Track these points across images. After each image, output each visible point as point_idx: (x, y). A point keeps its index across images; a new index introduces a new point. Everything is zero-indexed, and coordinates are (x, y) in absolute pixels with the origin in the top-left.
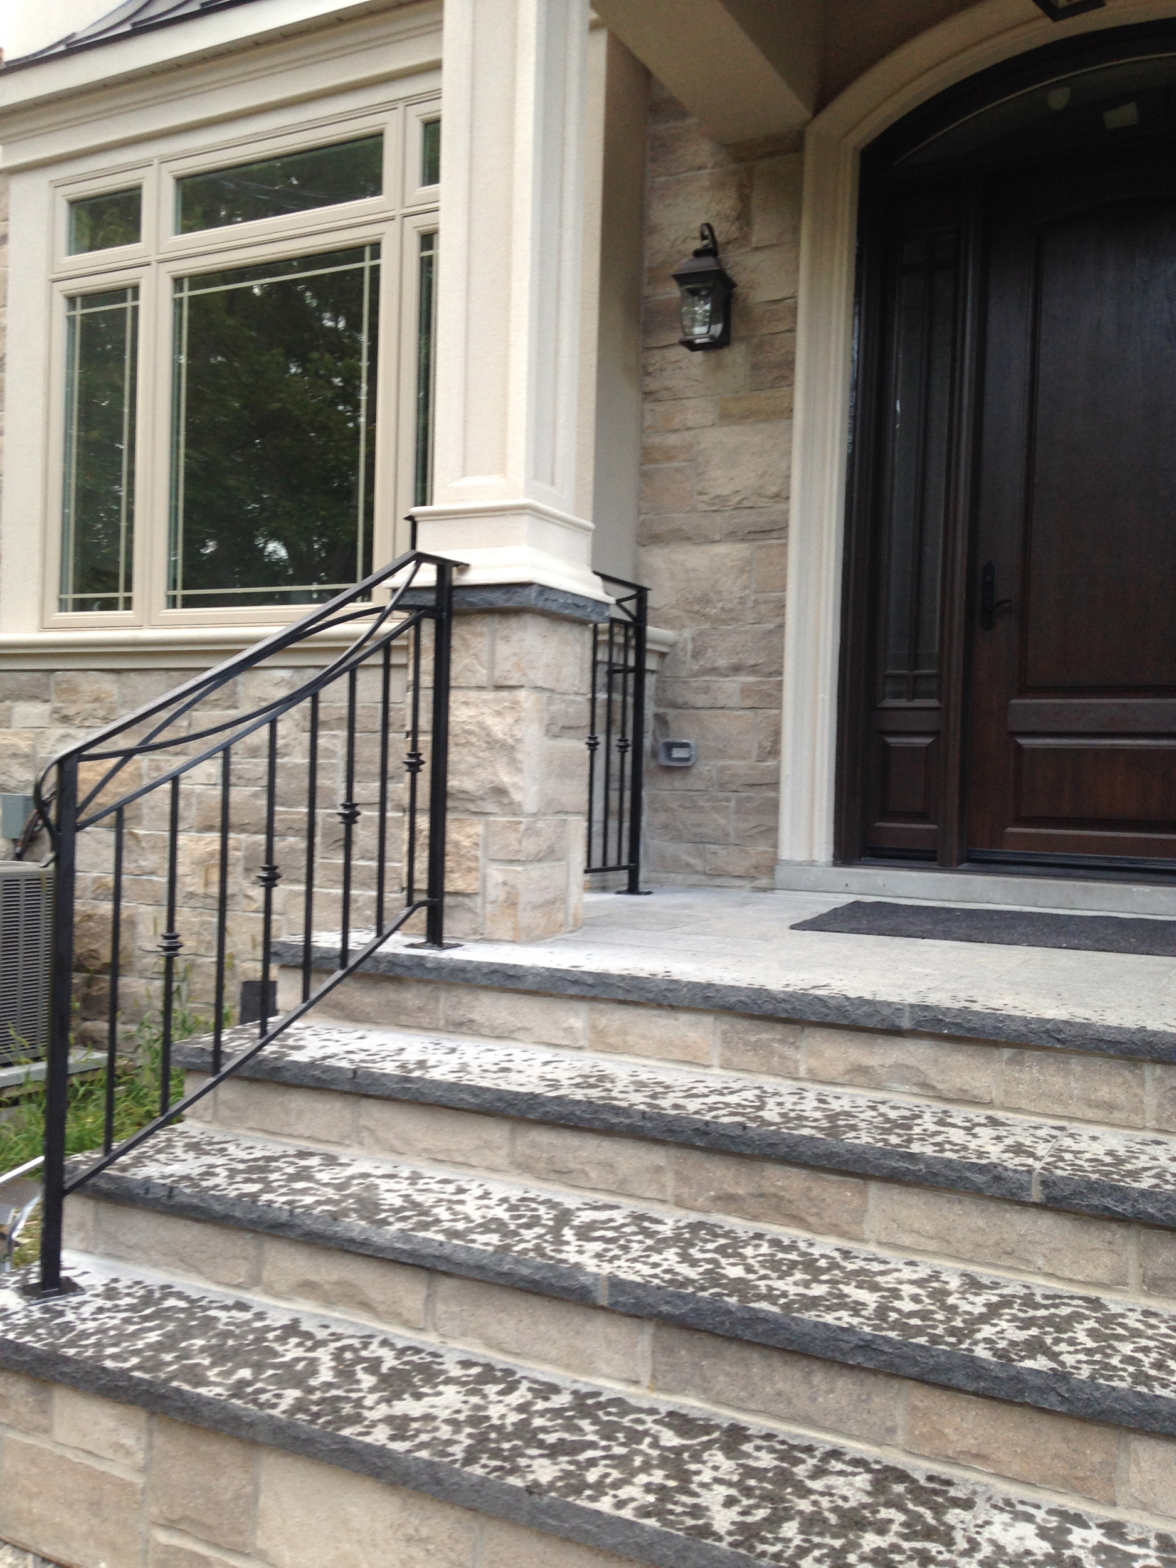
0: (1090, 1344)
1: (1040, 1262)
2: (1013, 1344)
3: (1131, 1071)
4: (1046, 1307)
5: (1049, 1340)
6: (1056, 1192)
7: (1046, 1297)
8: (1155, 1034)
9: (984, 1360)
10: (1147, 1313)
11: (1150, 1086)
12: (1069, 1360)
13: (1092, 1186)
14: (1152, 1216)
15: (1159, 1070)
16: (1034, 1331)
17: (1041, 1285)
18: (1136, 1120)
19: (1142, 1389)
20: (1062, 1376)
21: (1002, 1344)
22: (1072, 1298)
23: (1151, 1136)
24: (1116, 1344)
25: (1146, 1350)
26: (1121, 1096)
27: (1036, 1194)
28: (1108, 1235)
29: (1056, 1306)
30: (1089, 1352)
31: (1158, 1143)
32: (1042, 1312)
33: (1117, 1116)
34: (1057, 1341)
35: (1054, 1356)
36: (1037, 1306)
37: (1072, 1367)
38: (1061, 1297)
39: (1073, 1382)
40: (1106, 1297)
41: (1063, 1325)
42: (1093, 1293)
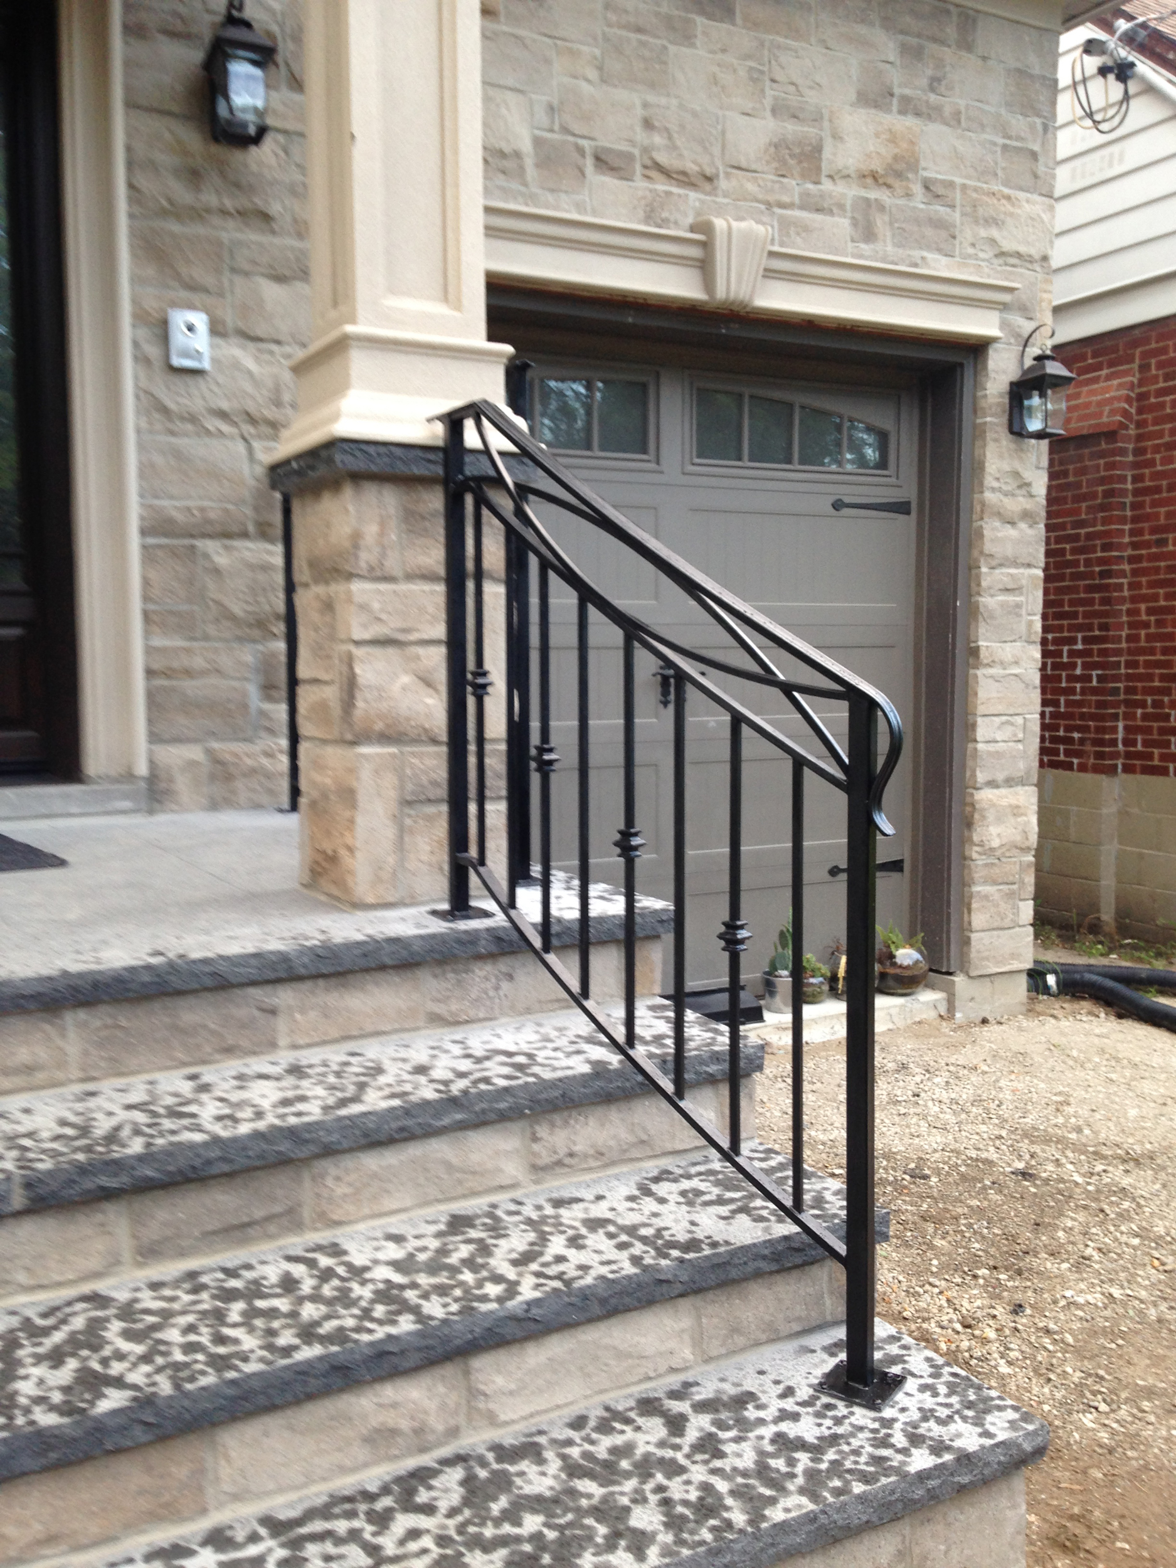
0: (139, 1349)
1: (22, 1278)
2: (66, 1390)
3: (52, 1024)
4: (55, 1328)
5: (96, 1366)
6: (42, 1191)
7: (44, 1315)
8: (80, 975)
9: (50, 1427)
10: (155, 1286)
11: (72, 1034)
12: (137, 1377)
13: (83, 1170)
14: (151, 1179)
15: (82, 1014)
16: (72, 1364)
17: (31, 1304)
18: (60, 1075)
19: (231, 1375)
20: (146, 1401)
21: (57, 1397)
22: (69, 1304)
23: (78, 1088)
24: (159, 1335)
25: (191, 1329)
26: (42, 1053)
27: (18, 1200)
28: (99, 1217)
29: (64, 1321)
30: (146, 1359)
31: (93, 1094)
32: (58, 1337)
33: (40, 1077)
34: (105, 1362)
35: (119, 1382)
36: (46, 1332)
37: (149, 1385)
38: (57, 1309)
39: (159, 1402)
40: (101, 1286)
41: (92, 1337)
42: (86, 1288)
